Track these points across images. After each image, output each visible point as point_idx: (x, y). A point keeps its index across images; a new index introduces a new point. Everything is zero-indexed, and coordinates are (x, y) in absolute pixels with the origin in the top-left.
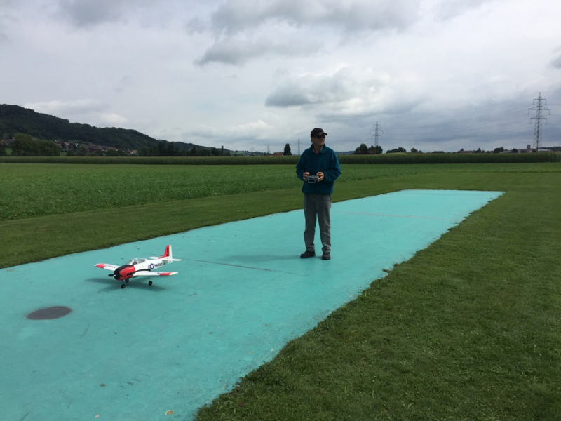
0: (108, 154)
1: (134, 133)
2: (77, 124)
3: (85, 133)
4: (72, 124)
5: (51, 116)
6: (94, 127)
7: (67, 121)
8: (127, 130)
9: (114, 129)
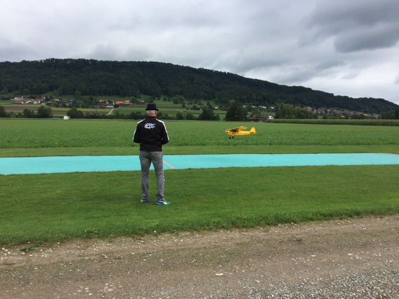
0: (353, 117)
1: (381, 101)
2: (339, 97)
3: (344, 103)
4: (336, 96)
5: (322, 92)
6: (351, 98)
7: (332, 94)
8: (376, 99)
9: (366, 98)
